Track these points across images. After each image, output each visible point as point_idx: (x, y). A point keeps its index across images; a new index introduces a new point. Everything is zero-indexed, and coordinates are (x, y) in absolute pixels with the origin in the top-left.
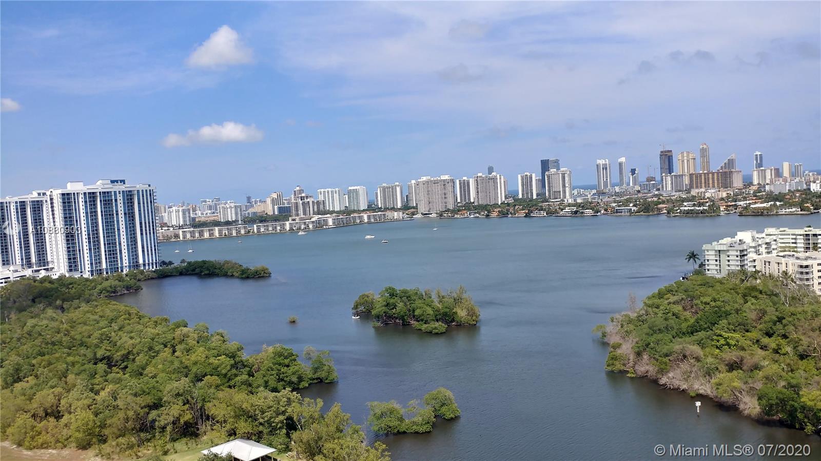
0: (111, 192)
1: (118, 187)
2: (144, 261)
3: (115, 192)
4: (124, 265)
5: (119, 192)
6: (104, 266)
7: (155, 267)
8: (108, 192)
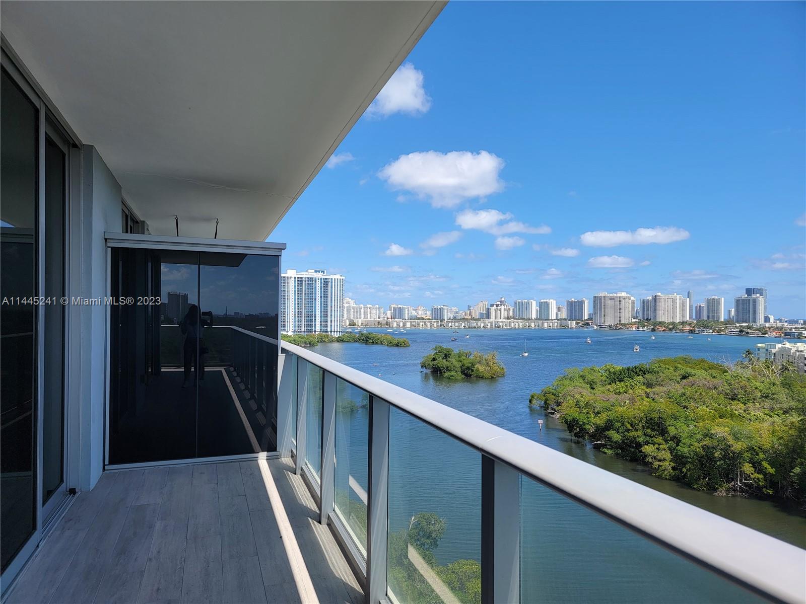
0: (313, 278)
1: (319, 275)
2: (331, 329)
3: (316, 278)
4: (317, 330)
5: (318, 278)
6: (303, 330)
7: (338, 335)
8: (311, 278)
